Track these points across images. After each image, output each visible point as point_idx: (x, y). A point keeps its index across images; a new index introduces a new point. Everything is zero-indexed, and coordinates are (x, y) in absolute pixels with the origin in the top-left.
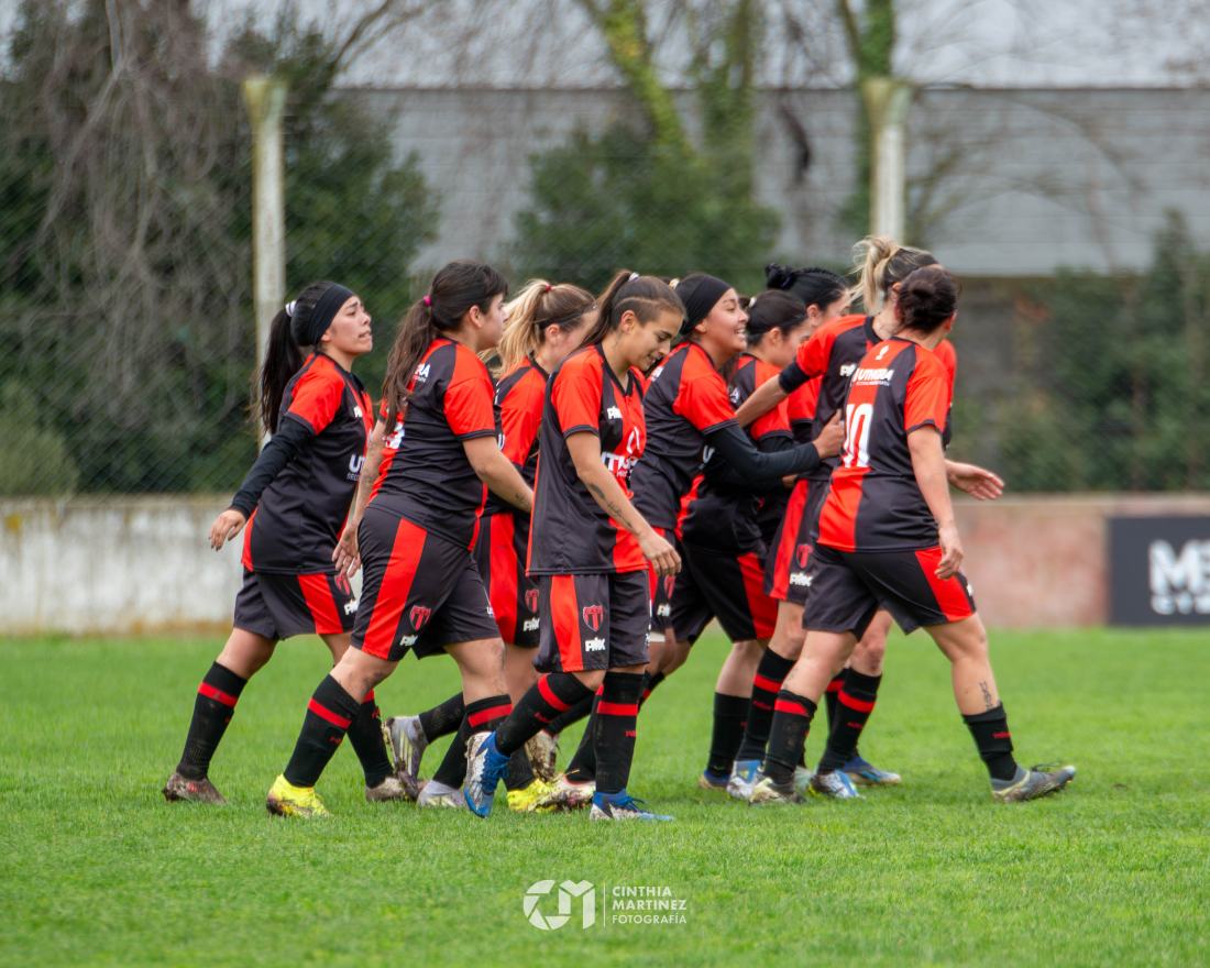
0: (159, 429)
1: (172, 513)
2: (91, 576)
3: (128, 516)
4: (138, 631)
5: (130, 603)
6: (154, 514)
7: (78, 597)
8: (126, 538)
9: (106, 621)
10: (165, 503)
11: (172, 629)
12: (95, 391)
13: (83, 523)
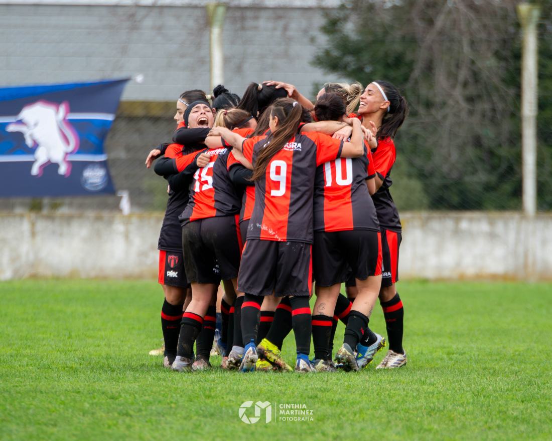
0: (467, 179)
1: (479, 220)
2: (439, 250)
3: (457, 221)
4: (462, 278)
5: (458, 264)
6: (471, 220)
7: (433, 261)
8: (457, 232)
9: (446, 273)
10: (476, 215)
11: (479, 277)
12: (437, 160)
13: (436, 225)
